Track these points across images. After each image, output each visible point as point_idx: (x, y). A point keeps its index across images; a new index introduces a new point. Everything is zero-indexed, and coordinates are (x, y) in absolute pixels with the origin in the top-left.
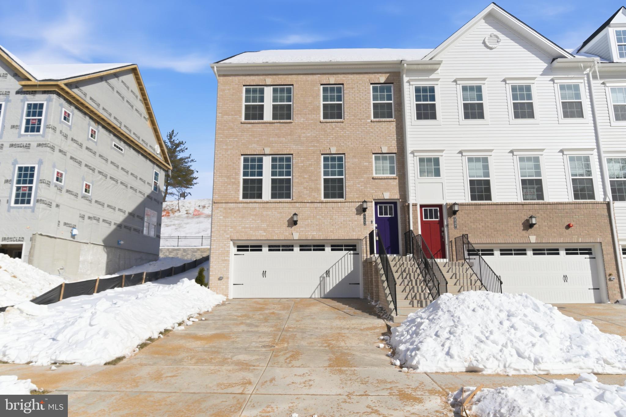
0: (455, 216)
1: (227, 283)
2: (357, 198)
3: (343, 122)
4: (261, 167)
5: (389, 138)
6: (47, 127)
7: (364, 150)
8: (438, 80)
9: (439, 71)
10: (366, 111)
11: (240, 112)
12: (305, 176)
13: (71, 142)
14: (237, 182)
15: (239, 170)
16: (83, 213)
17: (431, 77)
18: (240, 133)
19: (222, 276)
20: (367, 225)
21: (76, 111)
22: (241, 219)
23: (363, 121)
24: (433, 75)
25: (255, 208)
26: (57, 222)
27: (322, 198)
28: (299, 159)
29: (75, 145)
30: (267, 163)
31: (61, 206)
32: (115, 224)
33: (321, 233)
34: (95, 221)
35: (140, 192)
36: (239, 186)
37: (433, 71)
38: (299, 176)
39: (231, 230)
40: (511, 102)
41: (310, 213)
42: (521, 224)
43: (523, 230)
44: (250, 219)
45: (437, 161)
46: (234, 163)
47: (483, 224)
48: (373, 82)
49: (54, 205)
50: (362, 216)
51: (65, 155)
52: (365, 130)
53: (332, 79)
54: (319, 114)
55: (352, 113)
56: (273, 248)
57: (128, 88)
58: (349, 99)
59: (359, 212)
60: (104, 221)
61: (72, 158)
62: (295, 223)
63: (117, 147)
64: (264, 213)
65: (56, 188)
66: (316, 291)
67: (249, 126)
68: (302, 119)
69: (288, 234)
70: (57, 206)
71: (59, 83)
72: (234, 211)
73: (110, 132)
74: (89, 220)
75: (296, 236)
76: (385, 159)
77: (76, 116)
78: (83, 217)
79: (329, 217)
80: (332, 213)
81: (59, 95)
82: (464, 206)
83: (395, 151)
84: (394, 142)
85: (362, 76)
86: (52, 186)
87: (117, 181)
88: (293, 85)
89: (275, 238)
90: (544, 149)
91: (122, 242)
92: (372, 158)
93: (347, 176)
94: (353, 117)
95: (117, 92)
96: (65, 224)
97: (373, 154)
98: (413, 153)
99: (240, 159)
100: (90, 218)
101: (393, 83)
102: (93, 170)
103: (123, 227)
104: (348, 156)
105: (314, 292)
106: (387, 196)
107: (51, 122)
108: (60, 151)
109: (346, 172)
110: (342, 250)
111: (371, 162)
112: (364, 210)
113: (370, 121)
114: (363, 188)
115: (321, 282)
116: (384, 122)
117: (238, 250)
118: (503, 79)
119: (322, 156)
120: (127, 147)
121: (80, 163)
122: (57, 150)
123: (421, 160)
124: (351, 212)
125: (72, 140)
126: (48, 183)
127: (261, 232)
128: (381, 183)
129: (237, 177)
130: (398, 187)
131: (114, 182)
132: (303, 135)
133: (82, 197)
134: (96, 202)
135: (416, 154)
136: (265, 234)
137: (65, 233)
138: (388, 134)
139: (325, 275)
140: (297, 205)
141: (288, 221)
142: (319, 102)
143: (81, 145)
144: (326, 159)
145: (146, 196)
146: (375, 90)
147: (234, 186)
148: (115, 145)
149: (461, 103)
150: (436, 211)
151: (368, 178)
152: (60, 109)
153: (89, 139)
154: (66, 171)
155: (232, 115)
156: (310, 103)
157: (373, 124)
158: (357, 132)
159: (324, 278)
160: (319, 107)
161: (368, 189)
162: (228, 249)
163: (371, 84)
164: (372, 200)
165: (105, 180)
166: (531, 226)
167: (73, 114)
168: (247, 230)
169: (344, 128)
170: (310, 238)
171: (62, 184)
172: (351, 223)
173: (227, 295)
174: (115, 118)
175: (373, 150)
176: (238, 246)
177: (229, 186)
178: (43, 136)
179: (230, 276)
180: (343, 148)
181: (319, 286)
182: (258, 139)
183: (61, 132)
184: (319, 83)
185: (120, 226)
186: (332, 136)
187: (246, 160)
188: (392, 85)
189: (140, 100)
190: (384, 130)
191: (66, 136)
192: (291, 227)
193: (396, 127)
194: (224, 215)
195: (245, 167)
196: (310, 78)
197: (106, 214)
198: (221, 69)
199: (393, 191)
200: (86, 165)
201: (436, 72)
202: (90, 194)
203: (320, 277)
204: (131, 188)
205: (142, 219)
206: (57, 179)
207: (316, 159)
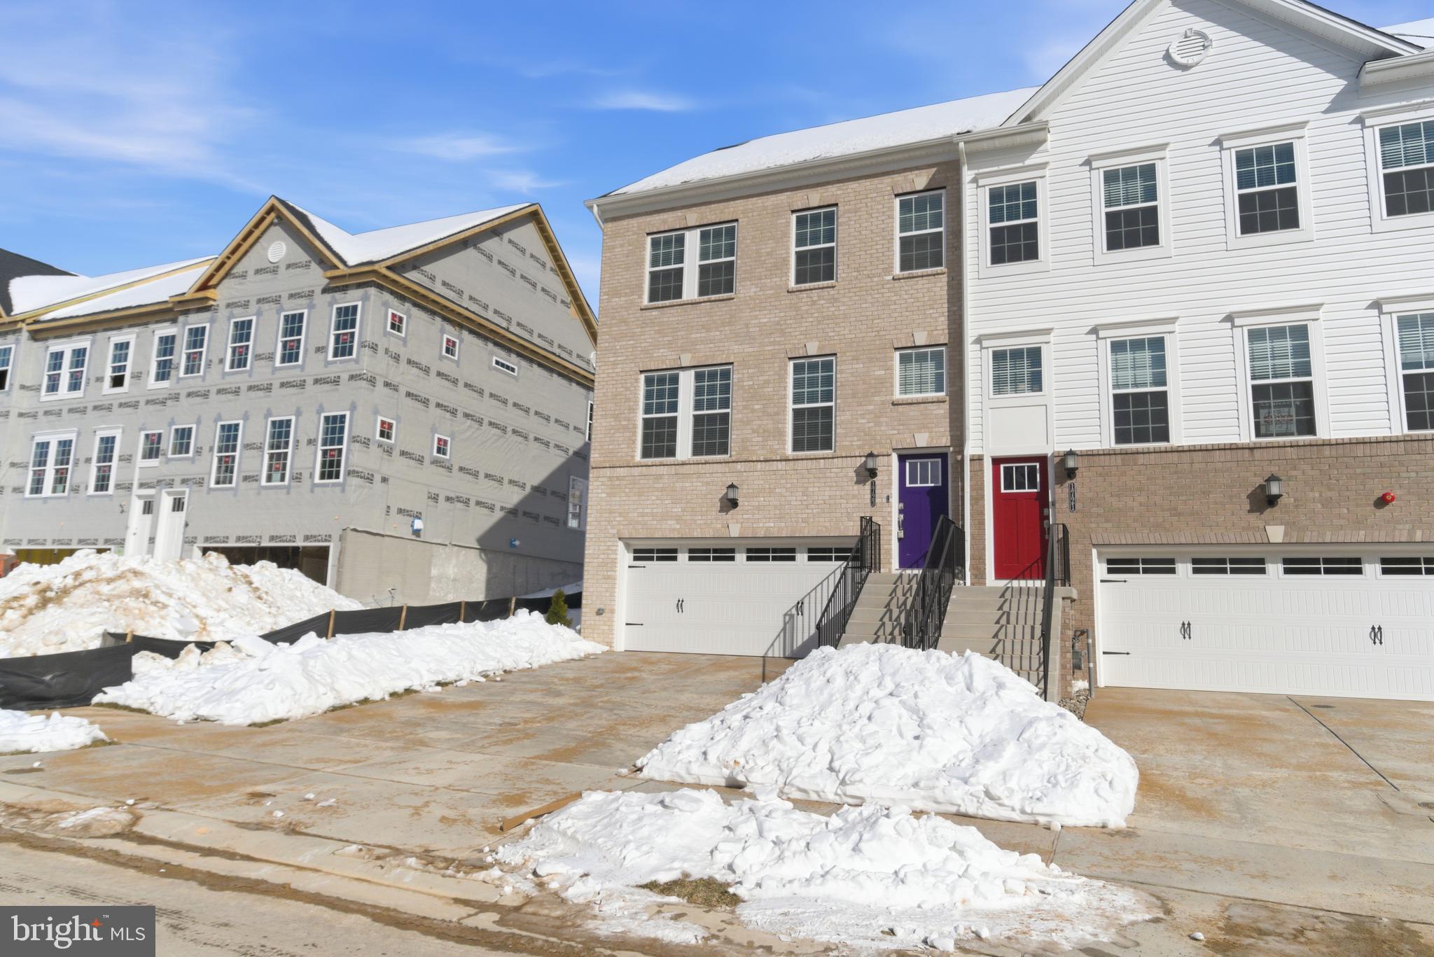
0: (1074, 481)
1: (611, 620)
2: (859, 447)
3: (833, 287)
4: (674, 393)
5: (931, 311)
6: (362, 345)
7: (878, 342)
8: (1043, 166)
9: (1048, 145)
10: (883, 258)
11: (640, 287)
12: (756, 407)
13: (407, 366)
14: (631, 426)
15: (636, 402)
16: (434, 491)
17: (1028, 162)
18: (639, 330)
19: (602, 607)
20: (878, 505)
21: (415, 311)
22: (636, 498)
23: (876, 279)
24: (1033, 156)
25: (660, 477)
26: (385, 508)
27: (789, 451)
28: (745, 371)
29: (415, 370)
30: (687, 383)
31: (391, 481)
32: (502, 508)
33: (783, 525)
34: (460, 505)
35: (557, 446)
36: (635, 433)
37: (1035, 146)
38: (745, 407)
39: (618, 519)
40: (1233, 193)
41: (762, 482)
42: (1244, 496)
43: (1249, 511)
44: (654, 498)
45: (1035, 355)
46: (627, 389)
47: (1143, 499)
48: (900, 192)
49: (377, 478)
50: (868, 486)
51: (396, 390)
52: (880, 299)
53: (815, 198)
54: (787, 274)
55: (853, 266)
56: (699, 554)
57: (523, 251)
58: (849, 236)
59: (862, 478)
60: (478, 503)
61: (409, 394)
62: (734, 504)
63: (503, 365)
64: (677, 485)
65: (380, 450)
66: (776, 644)
67: (655, 313)
68: (753, 290)
69: (719, 526)
70: (384, 480)
71: (376, 267)
72: (625, 483)
73: (486, 339)
74: (448, 504)
75: (735, 531)
76: (922, 358)
77: (416, 320)
78: (435, 498)
79: (800, 490)
80: (806, 481)
81: (380, 287)
82: (1096, 458)
83: (944, 339)
84: (942, 319)
85: (876, 181)
86: (373, 447)
87: (504, 430)
88: (737, 220)
89: (695, 535)
90: (1322, 304)
91: (517, 543)
92: (892, 359)
93: (838, 401)
94: (855, 274)
95: (500, 262)
96: (400, 511)
97: (896, 349)
98: (979, 340)
99: (637, 380)
100: (448, 499)
101: (944, 188)
102: (453, 412)
103: (520, 513)
104: (844, 358)
105: (772, 645)
106: (922, 440)
107: (369, 338)
108: (387, 384)
109: (839, 392)
110: (829, 559)
111: (891, 368)
112: (873, 473)
113: (891, 277)
114: (872, 424)
115: (785, 624)
116: (922, 276)
117: (636, 559)
118: (1213, 139)
119: (791, 364)
120: (524, 363)
121: (426, 402)
122: (380, 383)
123: (999, 356)
124: (845, 479)
125: (409, 362)
126: (366, 443)
127: (672, 522)
128: (911, 413)
129: (632, 415)
130: (948, 420)
131: (498, 432)
132: (753, 322)
133: (432, 463)
134: (461, 469)
135: (985, 344)
136: (678, 526)
137: (400, 526)
138: (929, 303)
139: (794, 611)
140: (739, 466)
141: (721, 500)
142: (788, 249)
143: (427, 370)
144: (798, 369)
145: (571, 452)
146: (905, 207)
147: (627, 434)
148: (497, 363)
149: (1101, 211)
150: (1032, 471)
151: (883, 403)
152: (383, 312)
153: (441, 358)
154: (398, 419)
155: (626, 295)
156: (768, 254)
157: (897, 284)
158: (864, 306)
159: (792, 616)
160: (786, 261)
161: (883, 428)
162: (612, 556)
163: (897, 195)
164: (890, 451)
165: (478, 429)
166: (1272, 501)
167: (409, 317)
168: (646, 518)
169: (836, 300)
170: (761, 534)
171: (392, 441)
172: (845, 501)
173: (610, 644)
174: (496, 312)
175: (895, 341)
176: (636, 551)
177: (618, 435)
178: (357, 361)
179: (616, 608)
180: (832, 342)
181: (782, 635)
182: (670, 338)
183: (387, 351)
184: (787, 208)
185: (513, 512)
186: (811, 319)
187: (649, 381)
188: (943, 191)
189: (552, 270)
190: (921, 295)
191: (397, 358)
192: (727, 512)
193: (949, 286)
194: (609, 491)
195: (649, 395)
196: (771, 200)
197: (484, 490)
198: (608, 207)
199: (937, 429)
200: (438, 405)
201: (1041, 148)
202: (447, 457)
203: (785, 615)
204: (536, 439)
205: (565, 498)
206: (382, 434)
207: (777, 369)
